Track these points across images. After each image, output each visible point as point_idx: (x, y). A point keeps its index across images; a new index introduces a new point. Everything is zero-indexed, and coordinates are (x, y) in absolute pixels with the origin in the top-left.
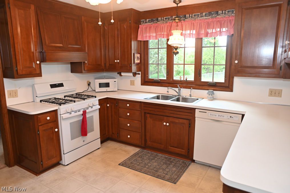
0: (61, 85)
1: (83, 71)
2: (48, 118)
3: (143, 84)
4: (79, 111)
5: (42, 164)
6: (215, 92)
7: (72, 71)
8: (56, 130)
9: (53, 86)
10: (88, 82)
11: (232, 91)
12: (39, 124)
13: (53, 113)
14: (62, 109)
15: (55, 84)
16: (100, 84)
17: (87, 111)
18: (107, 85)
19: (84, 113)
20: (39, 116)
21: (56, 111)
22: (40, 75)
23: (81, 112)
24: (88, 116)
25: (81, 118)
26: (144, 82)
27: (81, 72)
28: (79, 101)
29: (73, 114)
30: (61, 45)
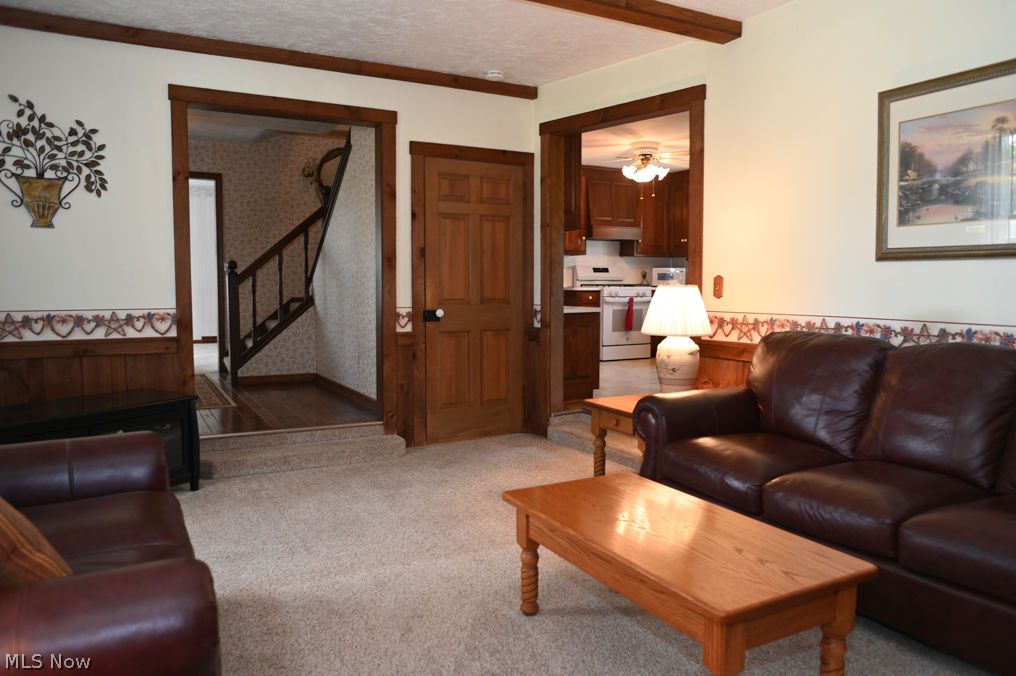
0: (606, 270)
1: (635, 254)
2: (590, 296)
4: (625, 297)
7: (622, 254)
9: (596, 270)
10: (642, 271)
13: (595, 293)
15: (599, 268)
16: (659, 275)
17: (635, 300)
19: (631, 301)
21: (598, 292)
22: (583, 253)
23: (627, 299)
24: (635, 307)
25: (627, 308)
27: (632, 255)
29: (617, 299)
30: (610, 219)
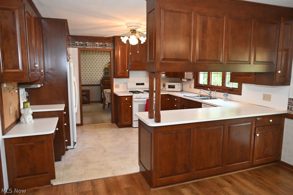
0: (143, 84)
2: (126, 99)
3: (195, 88)
4: (145, 98)
5: (121, 122)
6: (229, 95)
8: (130, 106)
10: (163, 84)
11: (241, 94)
12: (122, 101)
13: (130, 97)
14: (135, 96)
15: (139, 83)
18: (173, 87)
20: (122, 97)
21: (131, 97)
22: (128, 77)
25: (146, 103)
26: (196, 86)
28: (146, 93)
29: (141, 100)
